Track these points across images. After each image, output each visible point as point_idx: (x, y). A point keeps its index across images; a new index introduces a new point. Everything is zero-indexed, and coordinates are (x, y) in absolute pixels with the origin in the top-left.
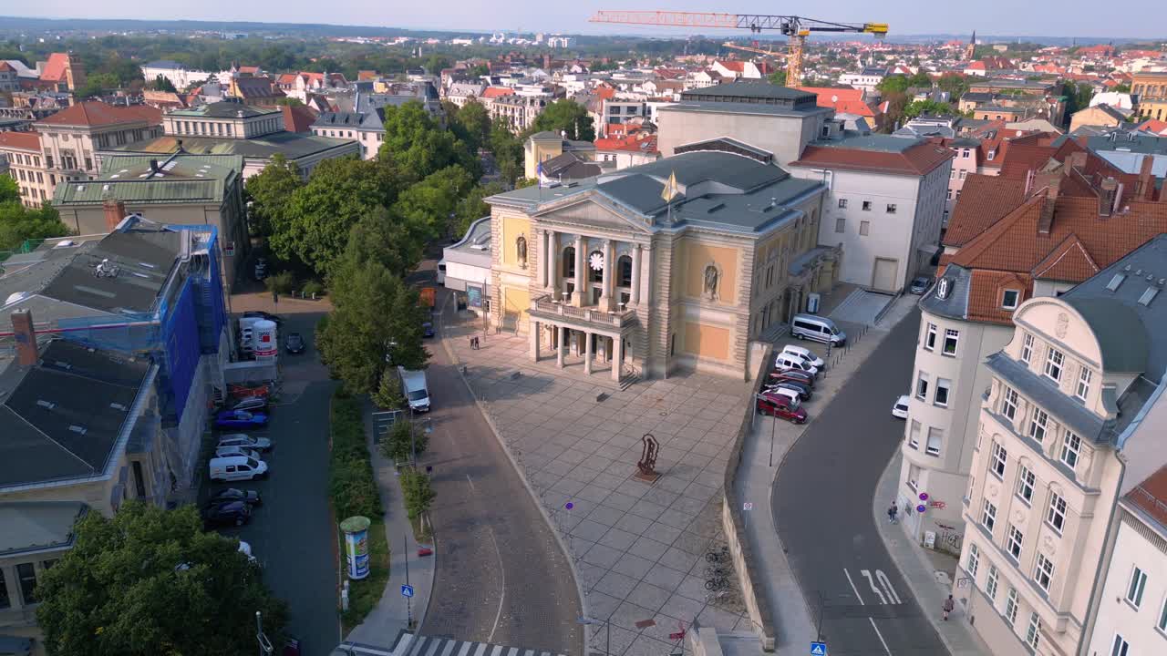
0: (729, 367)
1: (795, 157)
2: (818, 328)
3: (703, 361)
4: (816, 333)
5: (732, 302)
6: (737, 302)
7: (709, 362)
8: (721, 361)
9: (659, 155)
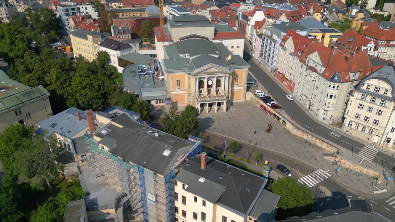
0: (242, 99)
1: (213, 37)
2: (252, 84)
3: (235, 100)
4: (252, 85)
5: (242, 84)
6: (243, 83)
7: (236, 100)
8: (239, 99)
9: (172, 41)
